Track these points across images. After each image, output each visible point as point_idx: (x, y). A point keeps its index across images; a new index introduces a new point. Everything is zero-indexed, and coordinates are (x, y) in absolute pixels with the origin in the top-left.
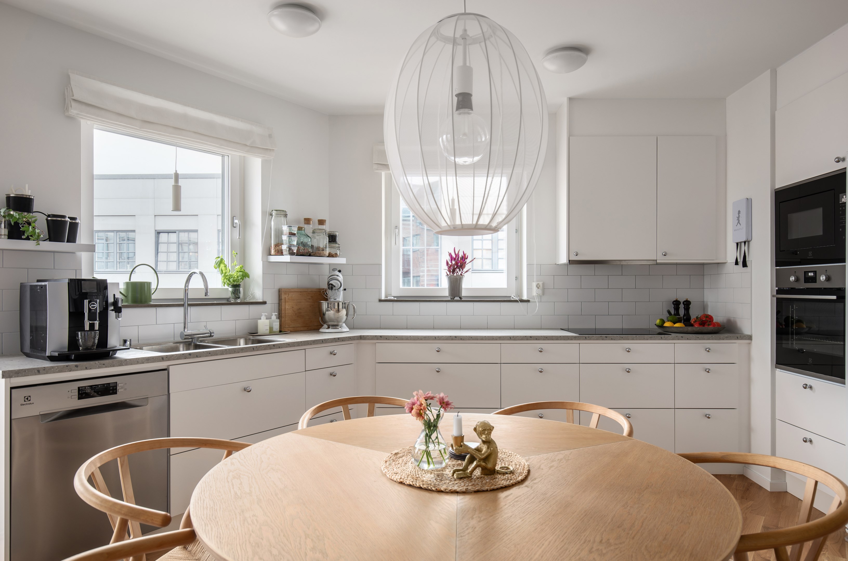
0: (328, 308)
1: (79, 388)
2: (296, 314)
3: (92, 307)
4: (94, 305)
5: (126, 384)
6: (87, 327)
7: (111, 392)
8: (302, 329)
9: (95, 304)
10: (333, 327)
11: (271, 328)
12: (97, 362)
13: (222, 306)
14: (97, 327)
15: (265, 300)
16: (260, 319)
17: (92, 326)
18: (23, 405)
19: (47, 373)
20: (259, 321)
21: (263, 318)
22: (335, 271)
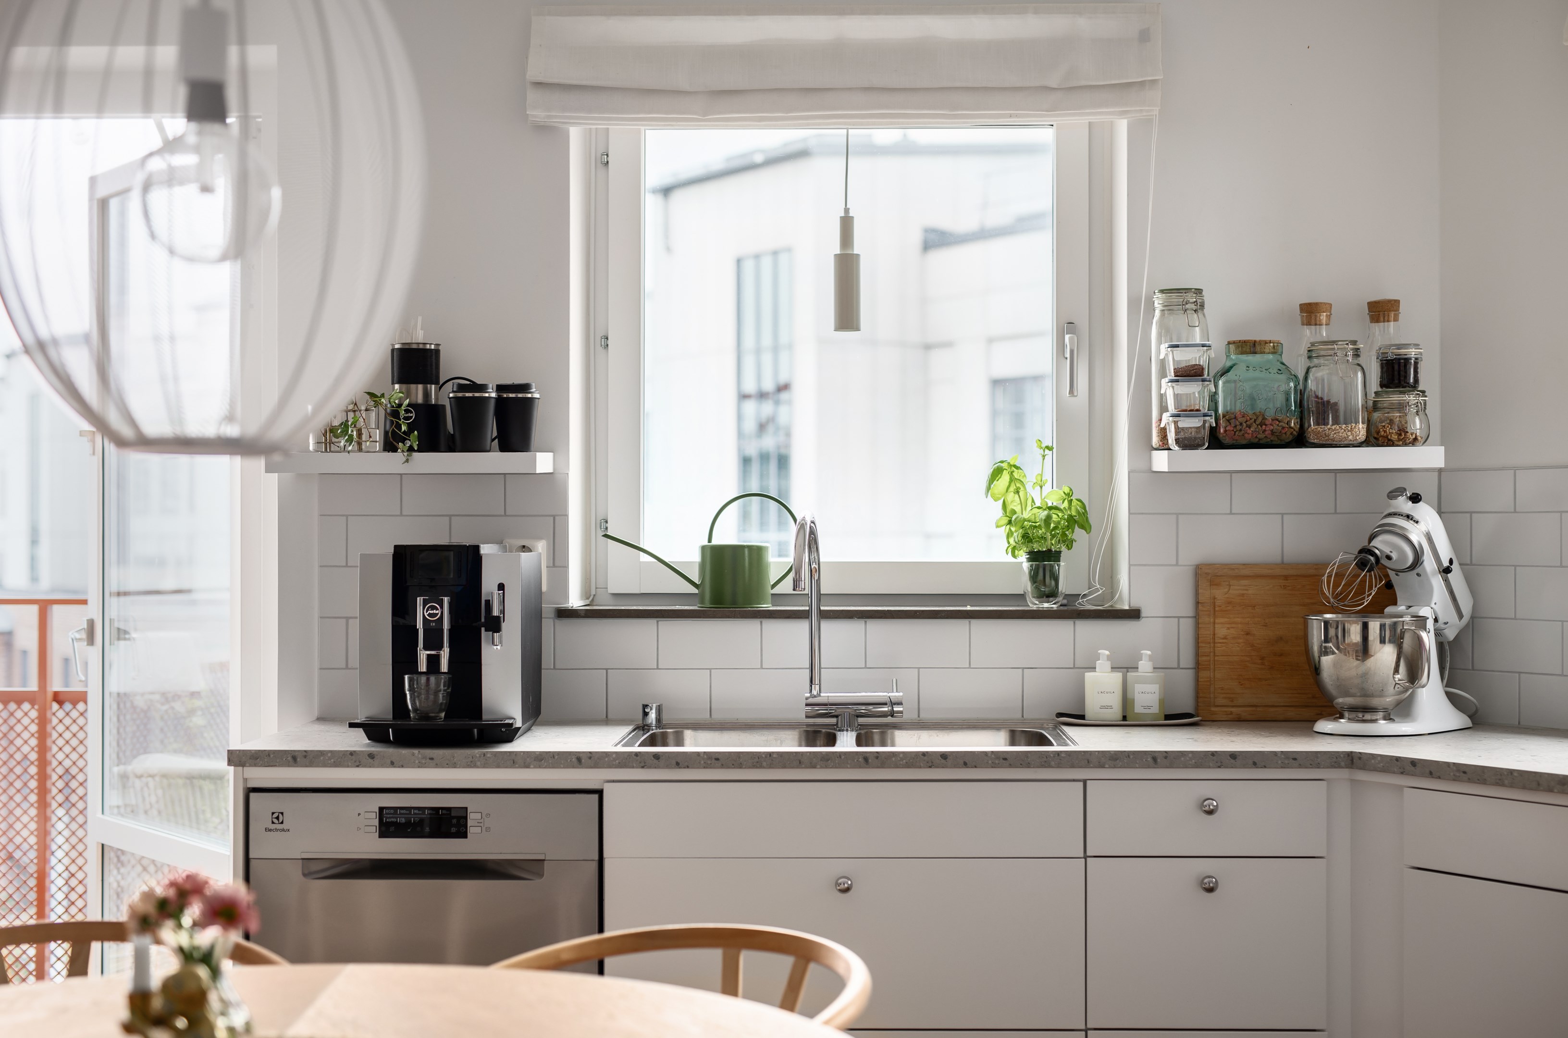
0: (1327, 640)
1: (381, 809)
2: (1263, 658)
3: (430, 615)
4: (435, 611)
5: (488, 815)
6: (423, 667)
7: (453, 830)
8: (1291, 713)
9: (437, 609)
10: (1353, 715)
11: (1127, 702)
12: (416, 751)
13: (974, 622)
14: (444, 667)
15: (1135, 604)
16: (1093, 668)
17: (433, 662)
18: (270, 830)
19: (311, 764)
20: (1089, 675)
21: (1103, 665)
22: (1395, 497)
